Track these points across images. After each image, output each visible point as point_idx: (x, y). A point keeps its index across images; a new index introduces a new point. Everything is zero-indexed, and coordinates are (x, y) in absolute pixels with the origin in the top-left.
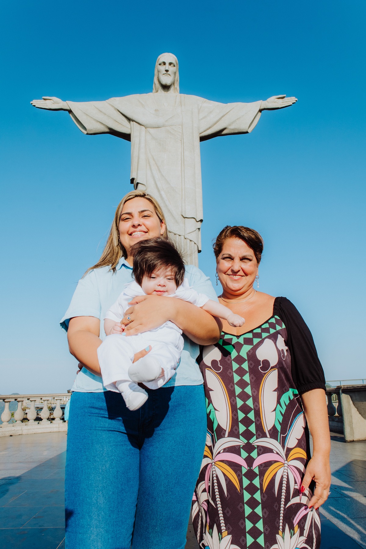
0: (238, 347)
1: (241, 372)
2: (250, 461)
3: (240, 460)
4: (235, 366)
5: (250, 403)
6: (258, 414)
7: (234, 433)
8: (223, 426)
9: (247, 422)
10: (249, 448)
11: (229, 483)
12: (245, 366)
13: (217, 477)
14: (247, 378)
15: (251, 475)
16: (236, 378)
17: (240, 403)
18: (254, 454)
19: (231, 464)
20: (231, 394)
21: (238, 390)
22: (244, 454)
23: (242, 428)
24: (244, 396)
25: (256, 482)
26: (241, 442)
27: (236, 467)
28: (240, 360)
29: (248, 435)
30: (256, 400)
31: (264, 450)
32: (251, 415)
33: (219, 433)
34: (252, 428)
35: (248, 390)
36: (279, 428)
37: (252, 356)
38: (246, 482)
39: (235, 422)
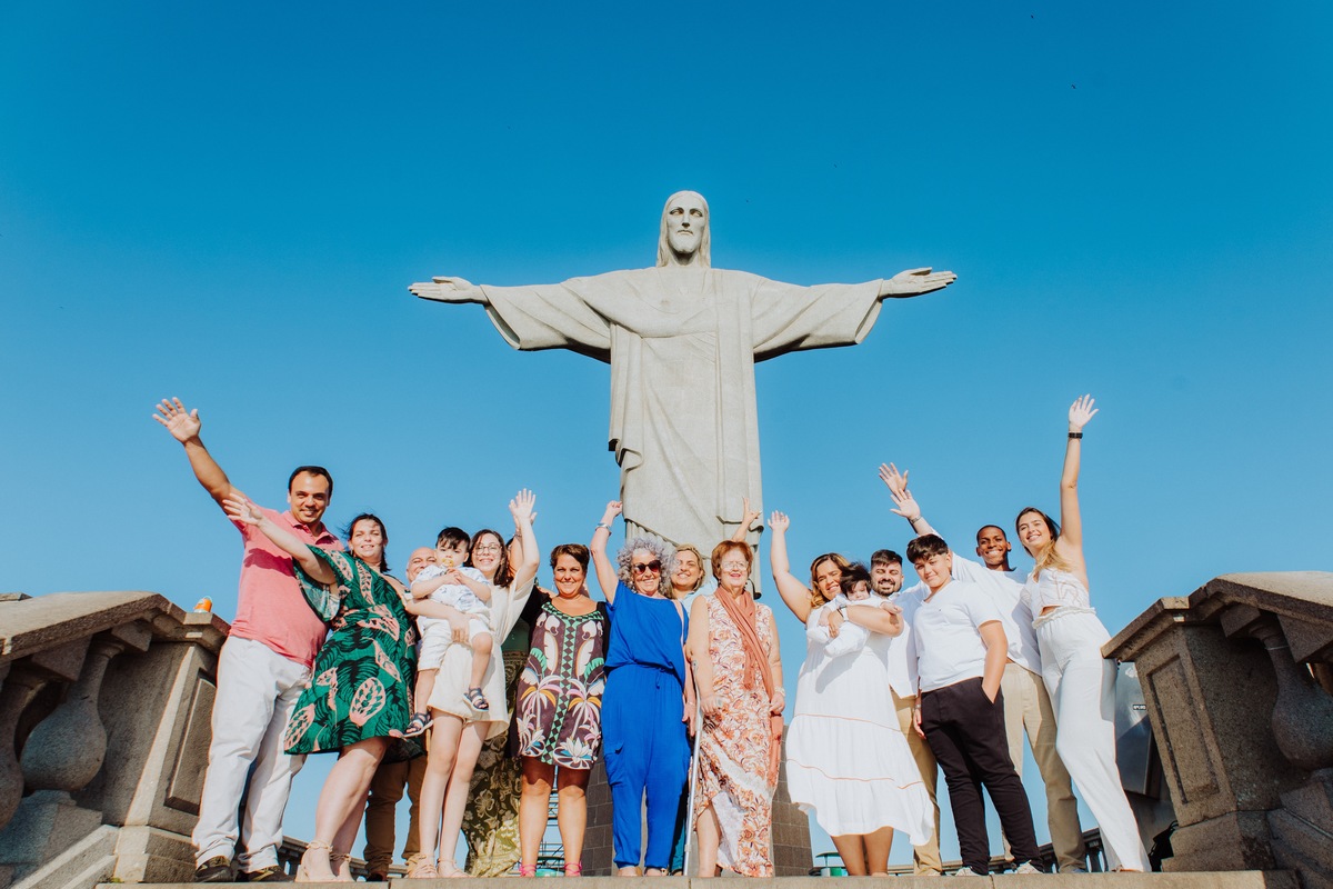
0: (572, 622)
1: (570, 637)
2: (565, 690)
3: (559, 689)
4: (567, 633)
5: (571, 655)
6: (575, 664)
7: (557, 673)
8: (550, 668)
9: (567, 666)
10: (565, 683)
11: (549, 702)
12: (574, 634)
13: (541, 700)
14: (573, 641)
15: (564, 698)
16: (566, 640)
17: (564, 654)
18: (568, 687)
19: (552, 691)
20: (560, 649)
21: (565, 647)
22: (562, 686)
23: (563, 670)
24: (568, 651)
25: (566, 703)
26: (561, 678)
27: (556, 693)
28: (571, 629)
29: (566, 675)
30: (576, 654)
31: (574, 687)
32: (571, 663)
33: (547, 672)
34: (570, 671)
35: (572, 648)
36: (586, 677)
37: (580, 628)
38: (560, 702)
39: (559, 665)
